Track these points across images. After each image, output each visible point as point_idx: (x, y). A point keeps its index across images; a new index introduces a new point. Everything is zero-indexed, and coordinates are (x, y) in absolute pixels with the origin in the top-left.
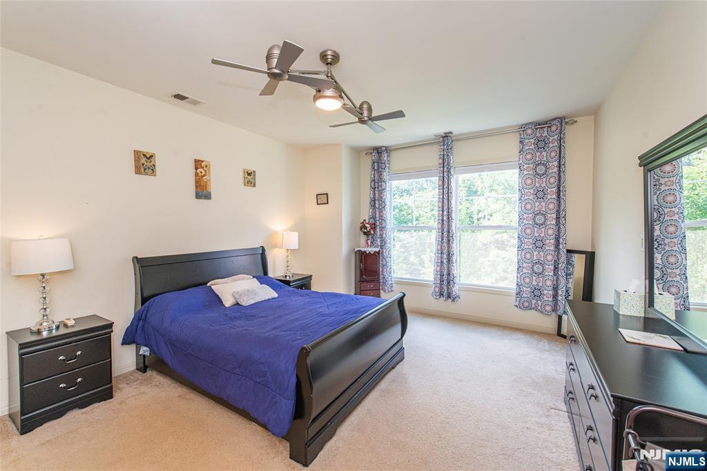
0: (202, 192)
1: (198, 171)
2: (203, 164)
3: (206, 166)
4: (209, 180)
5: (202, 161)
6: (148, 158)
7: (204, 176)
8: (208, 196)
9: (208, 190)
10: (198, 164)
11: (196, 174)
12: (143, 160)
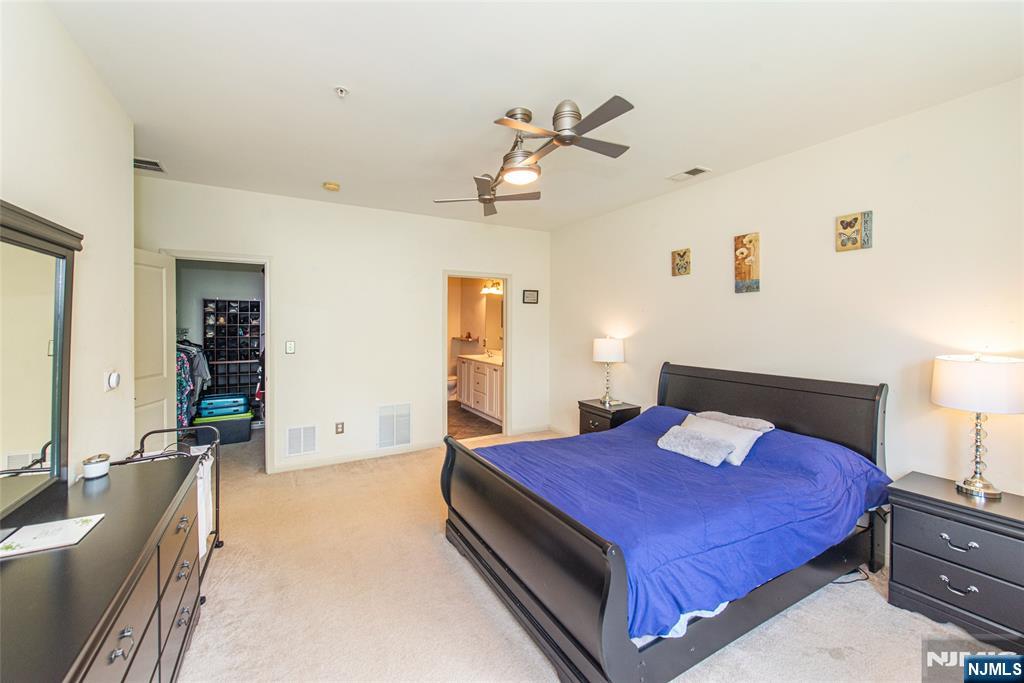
0: (745, 283)
1: (738, 253)
2: (745, 241)
3: (750, 242)
4: (757, 261)
5: (744, 236)
6: (682, 257)
7: (746, 258)
8: (754, 287)
9: (754, 276)
10: (739, 241)
11: (736, 257)
12: (678, 259)
